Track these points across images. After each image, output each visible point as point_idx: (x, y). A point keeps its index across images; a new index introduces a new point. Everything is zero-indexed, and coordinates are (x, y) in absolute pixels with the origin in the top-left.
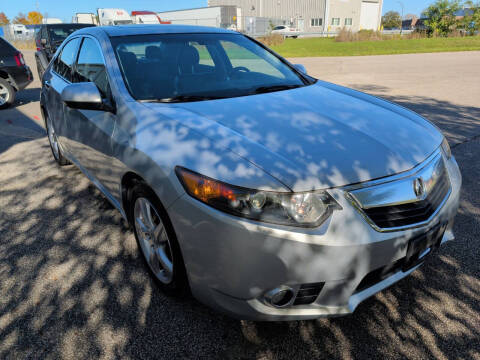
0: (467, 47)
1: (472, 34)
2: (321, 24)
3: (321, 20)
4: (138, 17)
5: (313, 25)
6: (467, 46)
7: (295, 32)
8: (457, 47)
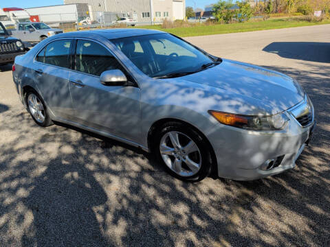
0: (242, 30)
1: (240, 22)
2: (149, 16)
3: (148, 13)
4: (11, 13)
5: (143, 16)
6: (240, 29)
7: (133, 22)
8: (236, 30)
